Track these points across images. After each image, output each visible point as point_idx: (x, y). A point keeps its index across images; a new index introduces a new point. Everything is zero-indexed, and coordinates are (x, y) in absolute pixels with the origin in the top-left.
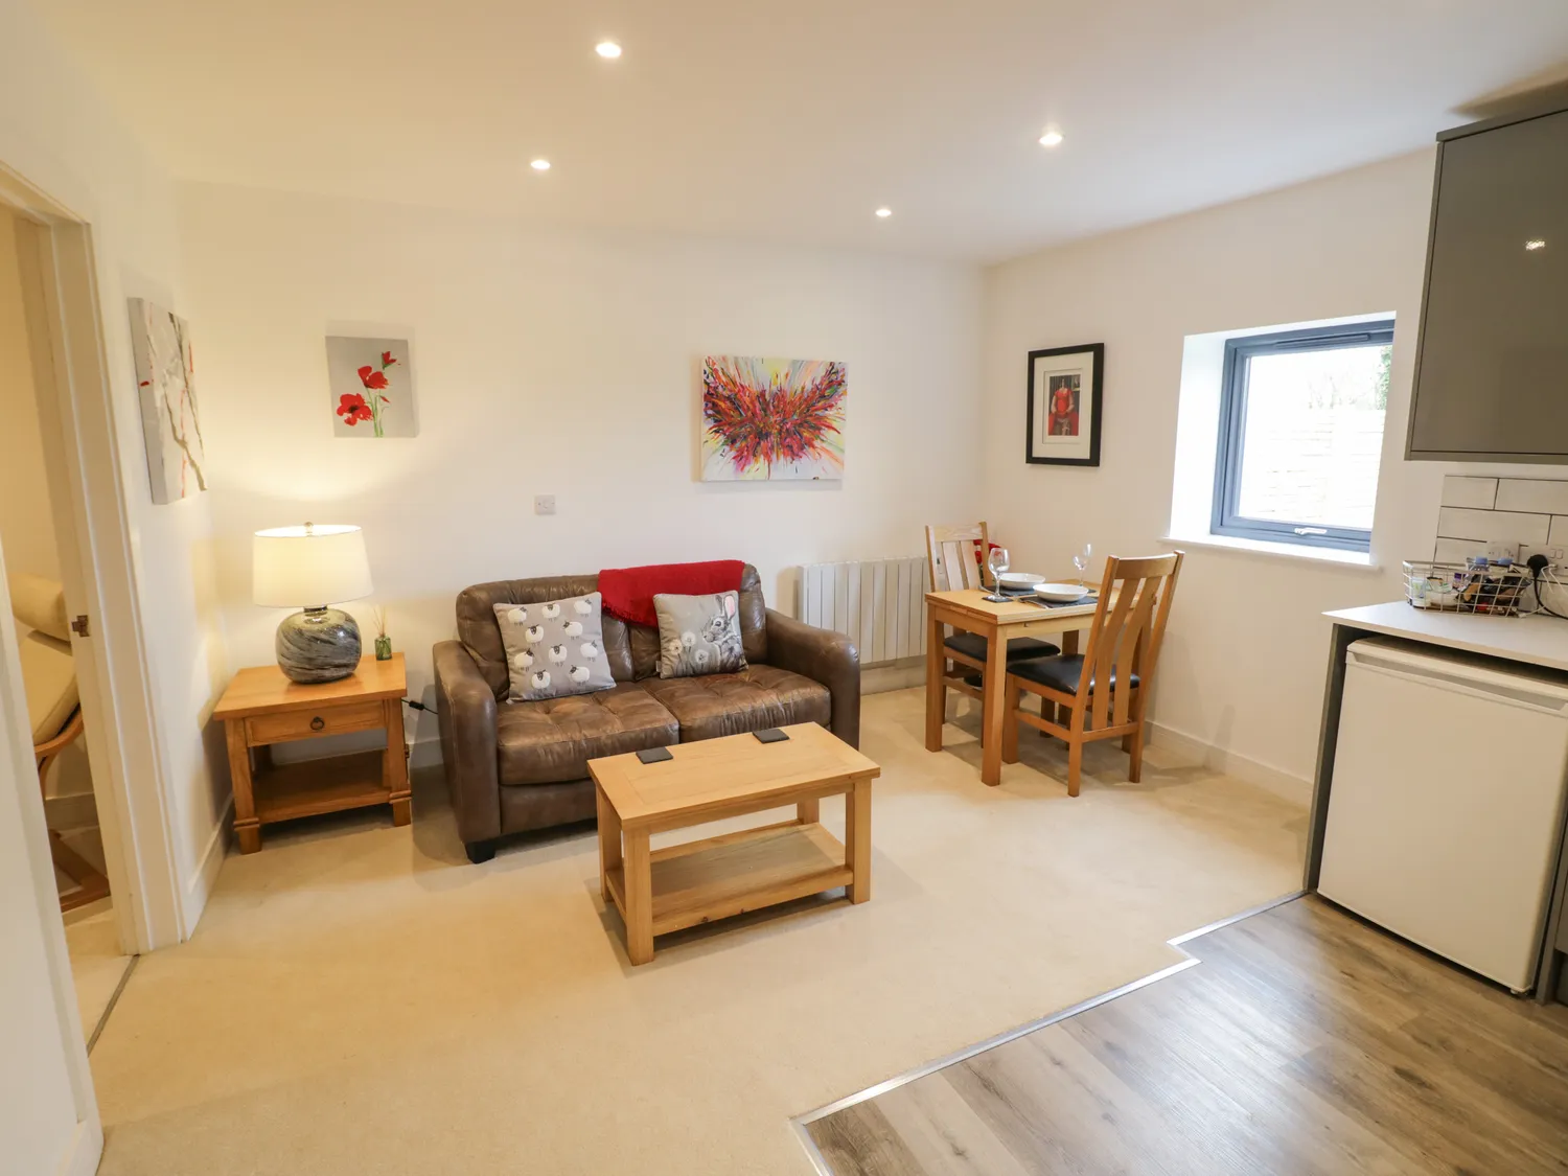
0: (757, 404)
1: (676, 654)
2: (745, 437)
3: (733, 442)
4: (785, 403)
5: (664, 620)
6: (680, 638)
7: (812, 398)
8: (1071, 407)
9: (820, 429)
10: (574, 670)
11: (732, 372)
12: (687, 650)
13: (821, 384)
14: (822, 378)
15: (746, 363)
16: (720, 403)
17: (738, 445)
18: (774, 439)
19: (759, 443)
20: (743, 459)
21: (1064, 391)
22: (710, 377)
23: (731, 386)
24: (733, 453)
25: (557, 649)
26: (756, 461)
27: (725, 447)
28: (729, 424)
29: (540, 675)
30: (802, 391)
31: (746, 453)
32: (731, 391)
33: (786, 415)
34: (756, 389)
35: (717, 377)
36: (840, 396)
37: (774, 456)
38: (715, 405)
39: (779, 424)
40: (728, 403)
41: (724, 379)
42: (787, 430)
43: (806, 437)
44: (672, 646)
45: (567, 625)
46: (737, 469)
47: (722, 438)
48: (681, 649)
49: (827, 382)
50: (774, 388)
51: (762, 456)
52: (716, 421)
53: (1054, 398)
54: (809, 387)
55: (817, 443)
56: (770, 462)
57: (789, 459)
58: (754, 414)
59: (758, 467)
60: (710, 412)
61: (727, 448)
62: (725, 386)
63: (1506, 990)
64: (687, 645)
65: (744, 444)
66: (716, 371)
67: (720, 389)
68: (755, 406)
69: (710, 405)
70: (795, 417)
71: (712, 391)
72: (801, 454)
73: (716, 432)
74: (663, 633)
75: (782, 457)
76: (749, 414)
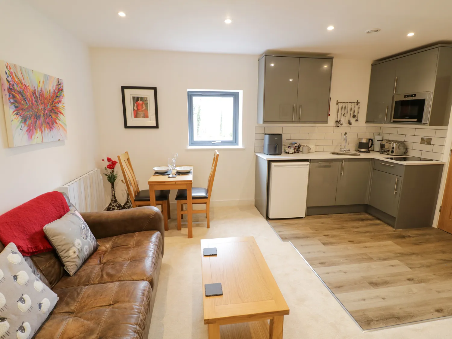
0: (33, 98)
1: (75, 256)
2: (30, 118)
3: (25, 121)
4: (44, 98)
5: (56, 241)
6: (74, 246)
7: (54, 96)
8: (144, 108)
9: (58, 114)
10: (40, 306)
11: (20, 76)
12: (80, 250)
13: (56, 89)
14: (56, 86)
15: (25, 71)
16: (17, 95)
17: (27, 123)
18: (42, 119)
19: (36, 121)
20: (31, 131)
21: (140, 102)
22: (9, 77)
23: (20, 85)
24: (26, 128)
25: (22, 300)
26: (37, 133)
27: (22, 124)
28: (22, 109)
29: (22, 329)
30: (50, 93)
31: (31, 128)
32: (20, 88)
33: (46, 105)
34: (31, 89)
35: (13, 78)
36: (63, 97)
37: (43, 129)
38: (14, 97)
39: (43, 110)
40: (20, 95)
41: (16, 80)
42: (46, 114)
43: (54, 118)
44: (71, 253)
45: (16, 278)
46: (29, 138)
47: (20, 118)
48: (77, 252)
49: (57, 89)
50: (39, 89)
51: (39, 129)
52: (16, 107)
53: (136, 105)
54: (52, 90)
55: (58, 121)
56: (42, 132)
57: (49, 130)
58: (32, 104)
59: (37, 135)
60: (12, 101)
61: (23, 125)
62: (17, 84)
63: (302, 218)
64: (79, 247)
65: (30, 121)
66: (11, 73)
67: (15, 86)
68: (32, 99)
69: (11, 96)
70: (49, 107)
71: (11, 87)
72: (53, 127)
73: (17, 114)
74: (59, 248)
75: (46, 129)
76: (30, 103)
